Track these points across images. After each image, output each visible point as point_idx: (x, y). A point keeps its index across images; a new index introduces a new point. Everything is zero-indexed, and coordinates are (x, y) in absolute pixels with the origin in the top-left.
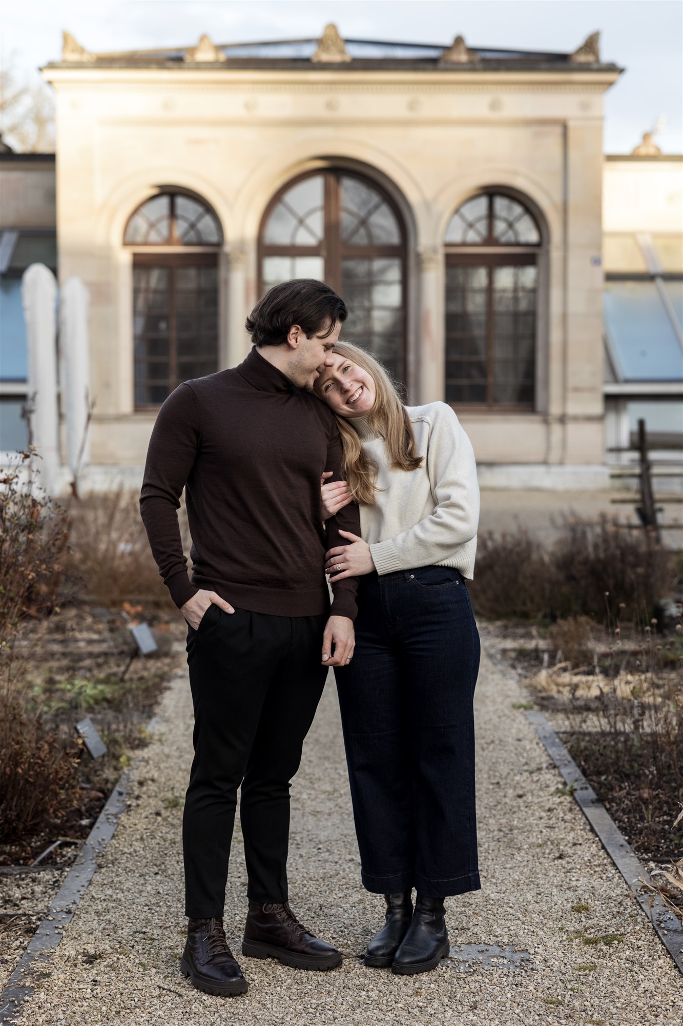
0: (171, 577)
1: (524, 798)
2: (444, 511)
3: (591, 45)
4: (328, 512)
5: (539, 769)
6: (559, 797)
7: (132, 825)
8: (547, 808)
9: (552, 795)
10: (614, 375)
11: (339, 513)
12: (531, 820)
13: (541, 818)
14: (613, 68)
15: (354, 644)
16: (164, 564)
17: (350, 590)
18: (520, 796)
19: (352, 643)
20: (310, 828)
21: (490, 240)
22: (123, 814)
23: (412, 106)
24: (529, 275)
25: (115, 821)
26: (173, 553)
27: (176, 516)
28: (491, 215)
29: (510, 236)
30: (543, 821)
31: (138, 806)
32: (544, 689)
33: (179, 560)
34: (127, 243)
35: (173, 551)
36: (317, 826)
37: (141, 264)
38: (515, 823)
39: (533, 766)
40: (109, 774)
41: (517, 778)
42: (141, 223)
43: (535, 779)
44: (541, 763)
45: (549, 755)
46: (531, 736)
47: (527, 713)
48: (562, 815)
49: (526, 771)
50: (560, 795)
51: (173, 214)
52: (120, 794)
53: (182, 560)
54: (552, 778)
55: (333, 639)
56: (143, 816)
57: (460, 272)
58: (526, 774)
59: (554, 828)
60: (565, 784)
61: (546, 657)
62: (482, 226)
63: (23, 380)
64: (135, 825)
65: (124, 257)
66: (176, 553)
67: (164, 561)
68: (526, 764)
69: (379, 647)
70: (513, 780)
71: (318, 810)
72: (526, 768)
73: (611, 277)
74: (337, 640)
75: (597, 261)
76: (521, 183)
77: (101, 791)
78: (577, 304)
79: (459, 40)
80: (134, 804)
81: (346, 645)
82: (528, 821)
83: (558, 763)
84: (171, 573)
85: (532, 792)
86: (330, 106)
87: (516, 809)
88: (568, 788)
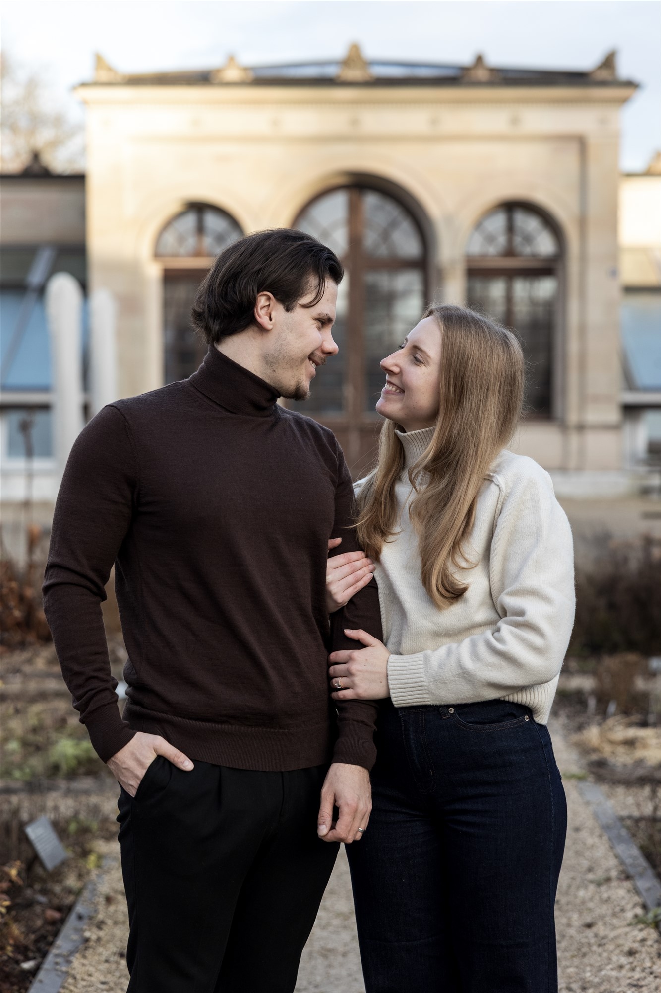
0: (92, 712)
1: (594, 929)
2: (512, 632)
3: (609, 62)
4: (336, 602)
5: (608, 880)
6: (641, 930)
7: (86, 977)
8: (626, 949)
9: (629, 925)
10: (629, 383)
11: (351, 601)
12: (608, 971)
13: (621, 967)
14: (631, 85)
15: (370, 807)
16: (81, 692)
17: (363, 722)
18: (589, 926)
19: (365, 805)
20: (319, 978)
21: (510, 252)
22: (78, 955)
23: (434, 122)
24: (545, 288)
25: (64, 969)
26: (96, 674)
27: (100, 613)
28: (510, 229)
29: (527, 250)
30: (624, 972)
31: (99, 940)
32: (595, 750)
33: (103, 685)
34: (157, 255)
35: (95, 670)
36: (328, 975)
37: (171, 277)
38: (588, 974)
39: (600, 874)
40: (72, 881)
41: (582, 893)
42: (170, 239)
43: (605, 895)
44: (608, 870)
45: (617, 856)
46: (590, 823)
47: (582, 785)
48: (648, 964)
49: (592, 882)
50: (641, 926)
51: (200, 229)
52: (80, 917)
53: (109, 685)
54: (627, 896)
55: (335, 801)
56: (103, 958)
57: (478, 286)
58: (592, 887)
59: (641, 986)
60: (644, 907)
61: (592, 703)
62: (502, 240)
63: (46, 389)
64: (90, 975)
65: (153, 271)
66: (100, 675)
67: (79, 686)
68: (590, 870)
69: (407, 811)
70: (576, 896)
71: (330, 946)
72: (590, 876)
73: (631, 290)
74: (341, 803)
75: (614, 273)
76: (541, 197)
77: (59, 909)
78: (595, 314)
79: (479, 59)
80: (94, 937)
81: (356, 811)
82: (603, 973)
83: (632, 871)
84: (91, 707)
85: (602, 917)
86: (355, 122)
87: (584, 950)
88: (651, 915)
